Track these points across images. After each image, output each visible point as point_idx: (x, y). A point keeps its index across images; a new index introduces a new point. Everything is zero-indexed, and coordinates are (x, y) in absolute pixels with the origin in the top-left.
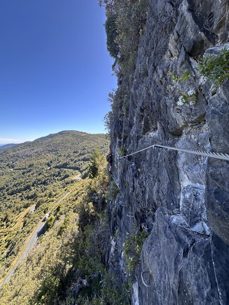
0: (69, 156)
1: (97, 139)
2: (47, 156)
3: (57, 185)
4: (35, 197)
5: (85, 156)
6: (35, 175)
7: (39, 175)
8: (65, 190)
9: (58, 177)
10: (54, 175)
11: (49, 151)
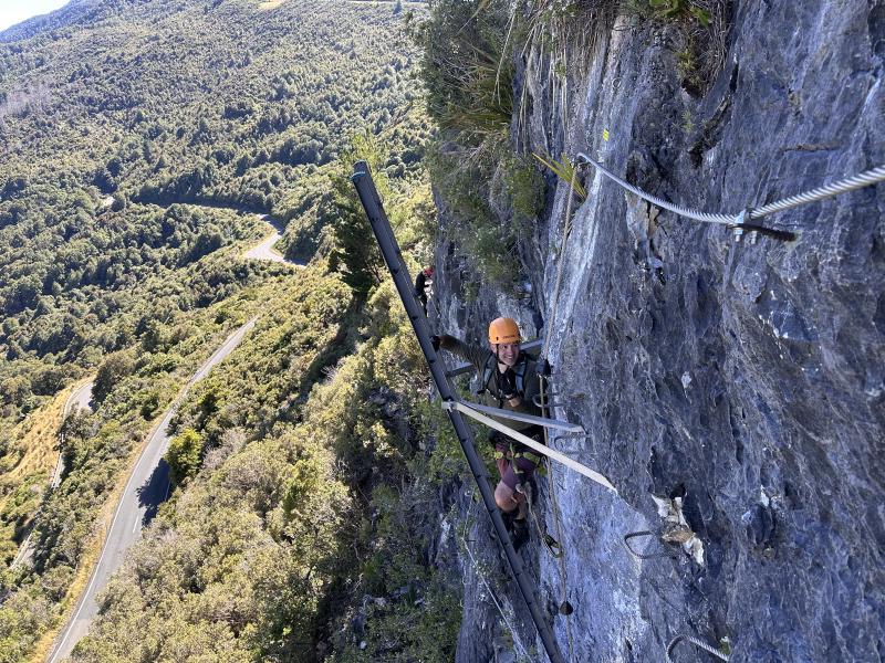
0: (202, 135)
1: (348, 30)
2: (86, 133)
3: (169, 291)
4: (74, 343)
5: (292, 133)
6: (46, 235)
7: (67, 238)
8: (220, 320)
9: (163, 248)
10: (142, 239)
11: (94, 107)
